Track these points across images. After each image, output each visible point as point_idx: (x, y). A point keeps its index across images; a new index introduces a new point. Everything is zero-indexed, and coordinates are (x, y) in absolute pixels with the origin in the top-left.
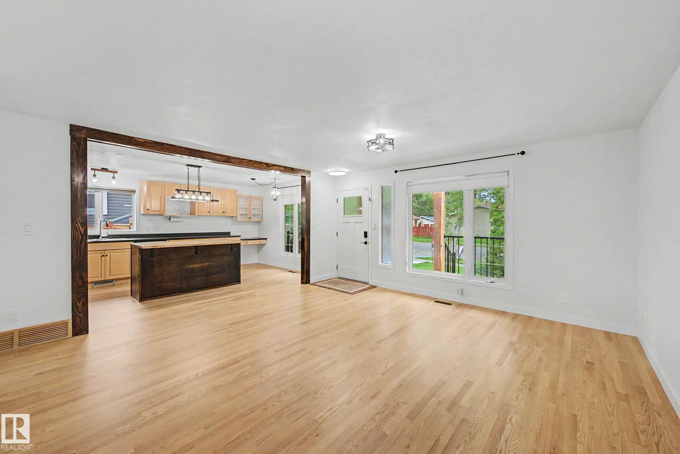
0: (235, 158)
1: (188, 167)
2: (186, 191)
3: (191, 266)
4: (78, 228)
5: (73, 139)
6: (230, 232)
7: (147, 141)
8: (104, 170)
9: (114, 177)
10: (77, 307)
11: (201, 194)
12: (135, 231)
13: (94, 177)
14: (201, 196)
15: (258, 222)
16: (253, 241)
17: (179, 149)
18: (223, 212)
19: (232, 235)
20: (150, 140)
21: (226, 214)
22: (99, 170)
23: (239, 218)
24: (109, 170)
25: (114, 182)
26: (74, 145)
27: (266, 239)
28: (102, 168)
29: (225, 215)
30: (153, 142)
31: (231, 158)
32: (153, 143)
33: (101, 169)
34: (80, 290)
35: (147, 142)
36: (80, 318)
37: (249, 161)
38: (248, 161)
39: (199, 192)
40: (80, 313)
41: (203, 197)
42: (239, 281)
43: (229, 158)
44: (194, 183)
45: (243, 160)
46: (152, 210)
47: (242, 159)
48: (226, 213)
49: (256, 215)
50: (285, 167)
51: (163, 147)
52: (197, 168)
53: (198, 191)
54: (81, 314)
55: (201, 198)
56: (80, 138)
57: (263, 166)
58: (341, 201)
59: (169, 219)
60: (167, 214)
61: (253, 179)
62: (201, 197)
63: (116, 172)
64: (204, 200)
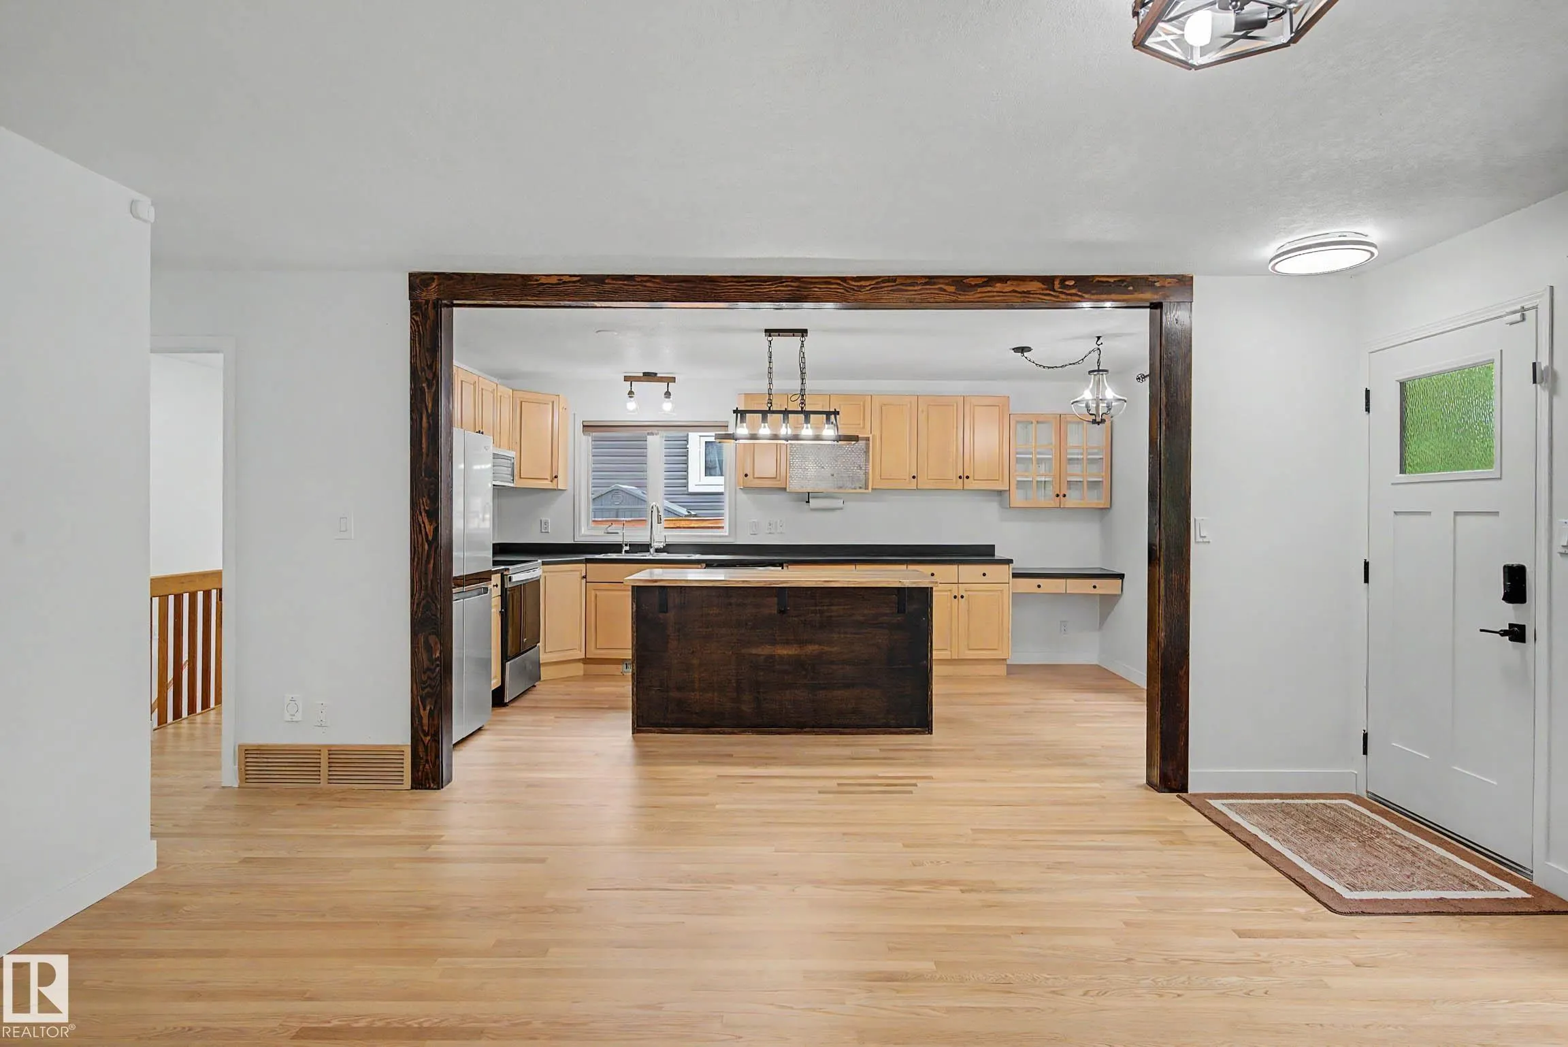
0: (827, 281)
1: (770, 339)
2: (764, 413)
3: (766, 650)
4: (423, 525)
5: (417, 308)
6: (993, 546)
7: (568, 279)
8: (649, 376)
9: (668, 394)
10: (421, 718)
11: (807, 420)
12: (726, 536)
13: (630, 397)
14: (809, 425)
15: (1102, 509)
16: (1063, 581)
17: (648, 284)
18: (960, 477)
19: (999, 554)
20: (571, 276)
21: (970, 485)
22: (637, 379)
23: (1017, 498)
24: (658, 375)
25: (667, 406)
26: (416, 322)
27: (1121, 576)
28: (645, 374)
29: (965, 488)
30: (578, 278)
31: (812, 283)
32: (578, 281)
33: (642, 375)
34: (424, 678)
35: (565, 282)
36: (426, 747)
37: (883, 282)
38: (877, 283)
39: (802, 412)
40: (426, 735)
41: (818, 428)
42: (923, 724)
43: (804, 282)
44: (787, 384)
45: (859, 284)
46: (755, 476)
47: (853, 279)
48: (971, 478)
49: (1085, 483)
50: (1048, 281)
51: (607, 287)
52: (797, 340)
53: (800, 409)
54: (428, 738)
55: (807, 431)
56: (427, 302)
57: (945, 290)
58: (1388, 403)
59: (807, 502)
60: (795, 485)
61: (1022, 350)
62: (807, 428)
63: (673, 380)
64: (817, 438)
